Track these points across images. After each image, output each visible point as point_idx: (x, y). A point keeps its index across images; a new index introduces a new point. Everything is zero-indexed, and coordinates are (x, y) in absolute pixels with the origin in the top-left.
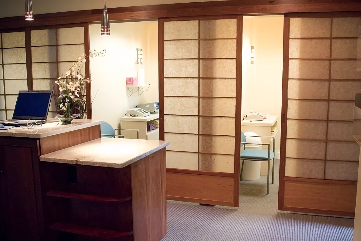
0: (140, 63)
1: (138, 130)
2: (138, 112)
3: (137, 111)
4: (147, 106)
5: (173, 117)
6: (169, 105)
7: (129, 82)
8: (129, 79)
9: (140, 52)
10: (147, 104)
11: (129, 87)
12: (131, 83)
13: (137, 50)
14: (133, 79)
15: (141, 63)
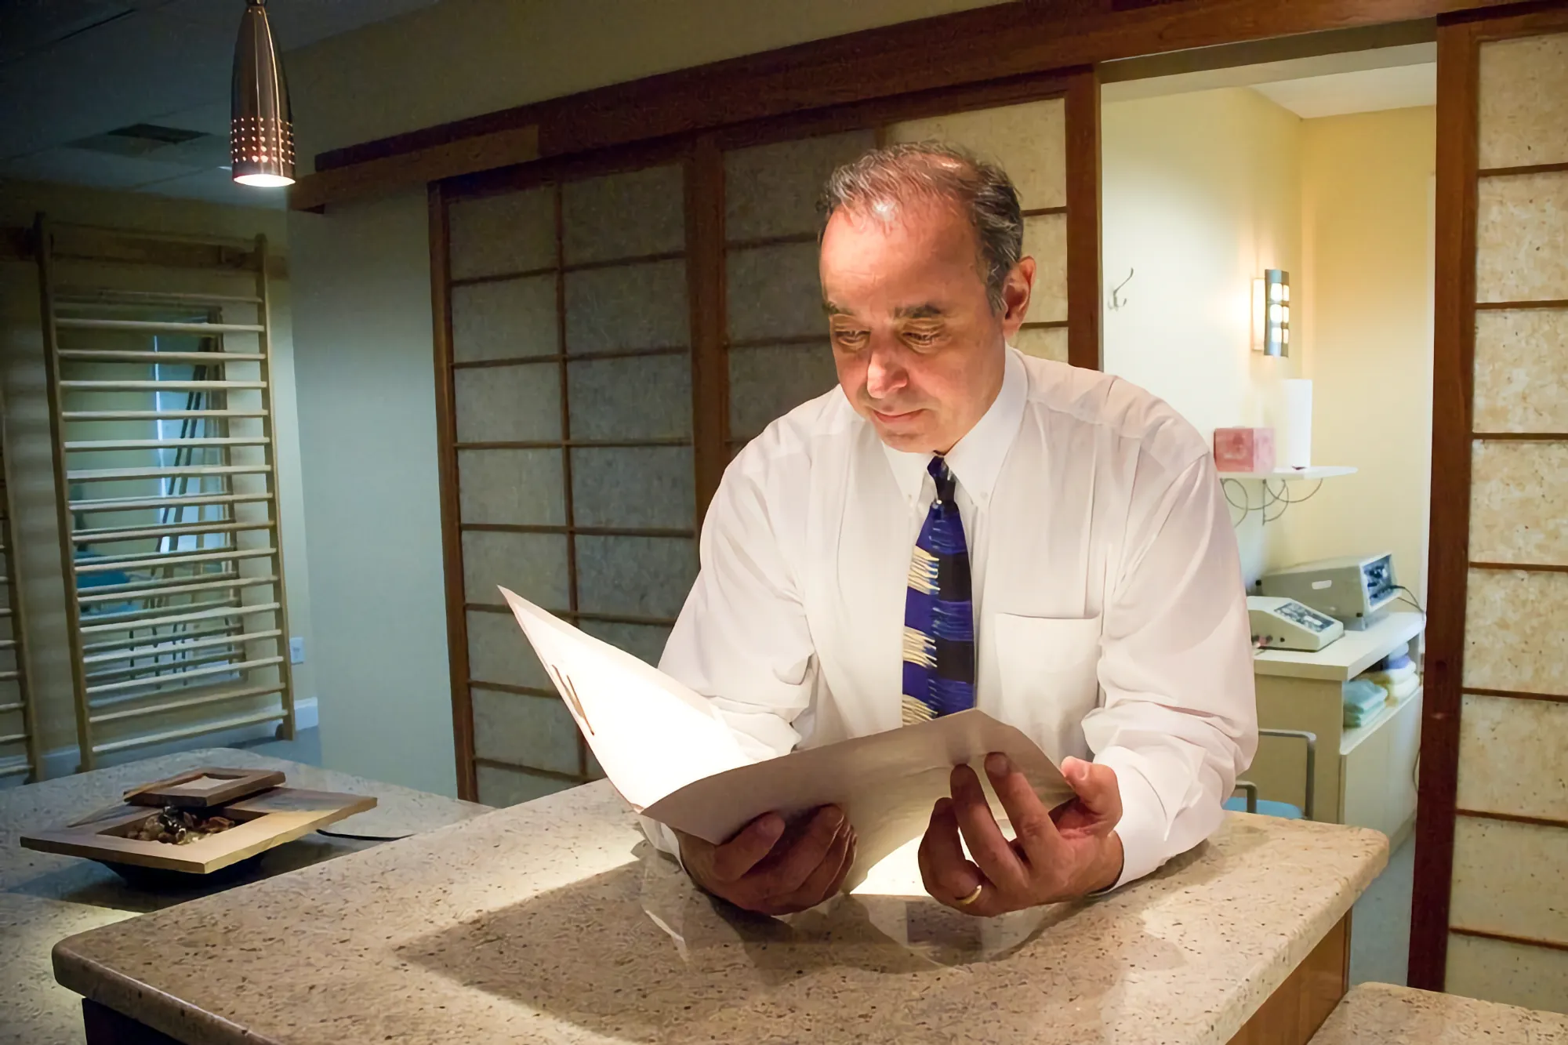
0: (1276, 350)
1: (1312, 737)
2: (1287, 619)
3: (1278, 615)
4: (1317, 585)
5: (1521, 708)
6: (1503, 625)
7: (1228, 456)
8: (1231, 438)
9: (1278, 292)
10: (1320, 575)
11: (1227, 480)
12: (1239, 457)
13: (1268, 274)
14: (1256, 436)
15: (1284, 350)
